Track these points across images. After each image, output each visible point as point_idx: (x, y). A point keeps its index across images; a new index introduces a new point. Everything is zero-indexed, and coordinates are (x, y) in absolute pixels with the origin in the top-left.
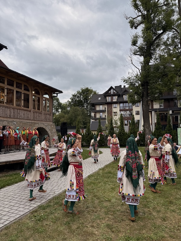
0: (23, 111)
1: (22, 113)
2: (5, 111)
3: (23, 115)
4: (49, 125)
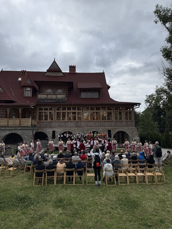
0: (107, 122)
4: (130, 129)
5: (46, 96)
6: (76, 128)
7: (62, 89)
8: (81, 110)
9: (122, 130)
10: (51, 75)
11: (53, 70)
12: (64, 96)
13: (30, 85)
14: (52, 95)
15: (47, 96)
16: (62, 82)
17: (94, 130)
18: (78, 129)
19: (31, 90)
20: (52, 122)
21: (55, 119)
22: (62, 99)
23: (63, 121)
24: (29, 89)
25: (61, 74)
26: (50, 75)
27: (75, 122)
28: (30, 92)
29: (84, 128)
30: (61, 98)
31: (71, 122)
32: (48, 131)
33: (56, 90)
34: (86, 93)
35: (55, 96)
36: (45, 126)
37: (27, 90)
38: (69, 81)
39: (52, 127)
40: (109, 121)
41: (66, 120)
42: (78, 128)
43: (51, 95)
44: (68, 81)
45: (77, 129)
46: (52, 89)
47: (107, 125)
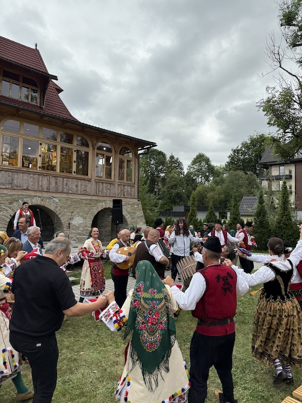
0: (75, 180)
1: (72, 184)
2: (38, 180)
3: (74, 187)
40: (81, 179)
47: (75, 189)
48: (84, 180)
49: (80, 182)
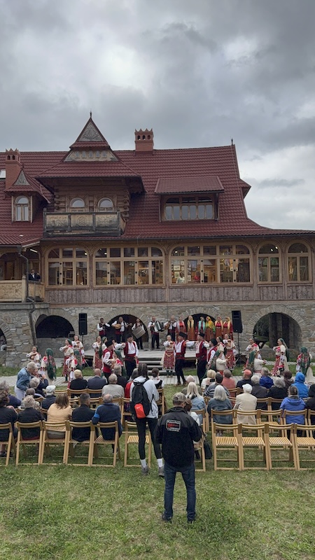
0: (236, 288)
4: (302, 307)
5: (67, 220)
6: (148, 306)
7: (112, 197)
8: (163, 254)
9: (280, 310)
10: (83, 160)
11: (85, 146)
12: (116, 216)
13: (26, 190)
14: (84, 216)
15: (70, 218)
16: (111, 177)
17: (199, 311)
18: (155, 308)
19: (30, 202)
20: (84, 289)
21: (91, 281)
22: (111, 226)
23: (113, 286)
24: (24, 200)
25: (109, 157)
26: (78, 160)
27: (144, 288)
28: (27, 208)
29: (169, 305)
30: (107, 224)
31: (136, 288)
32: (73, 314)
33: (95, 200)
34: (179, 207)
35: (91, 217)
36: (65, 299)
37: (19, 203)
38: (130, 175)
39: (84, 303)
40: (242, 286)
41: (122, 284)
42: (153, 305)
43: (80, 216)
44: (127, 175)
45: (151, 308)
46: (84, 199)
47: (237, 296)
48: (245, 286)
49: (241, 289)
